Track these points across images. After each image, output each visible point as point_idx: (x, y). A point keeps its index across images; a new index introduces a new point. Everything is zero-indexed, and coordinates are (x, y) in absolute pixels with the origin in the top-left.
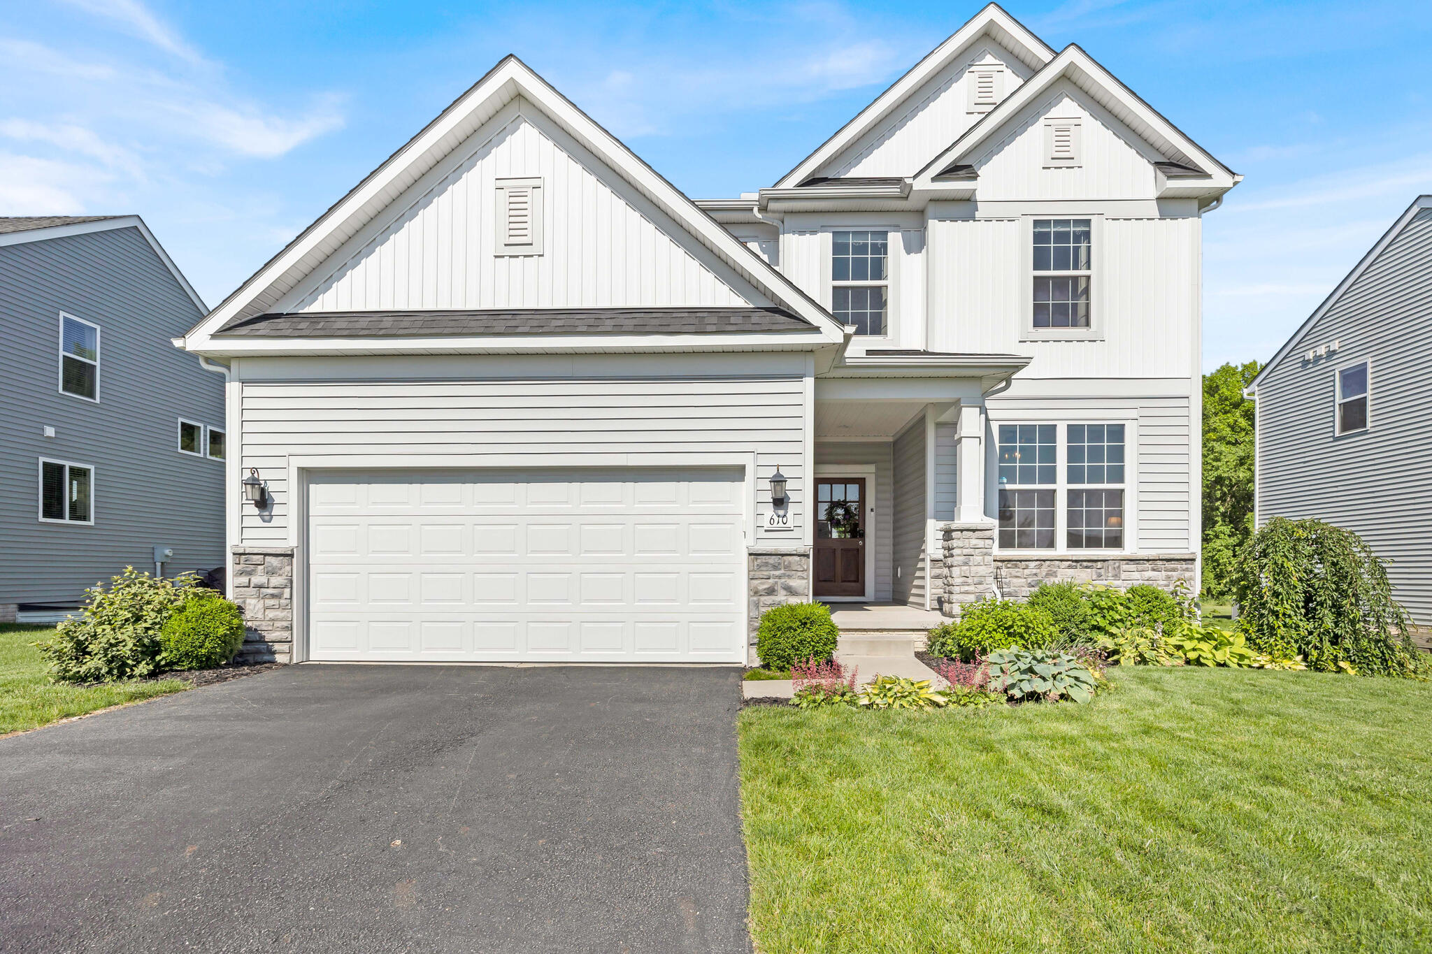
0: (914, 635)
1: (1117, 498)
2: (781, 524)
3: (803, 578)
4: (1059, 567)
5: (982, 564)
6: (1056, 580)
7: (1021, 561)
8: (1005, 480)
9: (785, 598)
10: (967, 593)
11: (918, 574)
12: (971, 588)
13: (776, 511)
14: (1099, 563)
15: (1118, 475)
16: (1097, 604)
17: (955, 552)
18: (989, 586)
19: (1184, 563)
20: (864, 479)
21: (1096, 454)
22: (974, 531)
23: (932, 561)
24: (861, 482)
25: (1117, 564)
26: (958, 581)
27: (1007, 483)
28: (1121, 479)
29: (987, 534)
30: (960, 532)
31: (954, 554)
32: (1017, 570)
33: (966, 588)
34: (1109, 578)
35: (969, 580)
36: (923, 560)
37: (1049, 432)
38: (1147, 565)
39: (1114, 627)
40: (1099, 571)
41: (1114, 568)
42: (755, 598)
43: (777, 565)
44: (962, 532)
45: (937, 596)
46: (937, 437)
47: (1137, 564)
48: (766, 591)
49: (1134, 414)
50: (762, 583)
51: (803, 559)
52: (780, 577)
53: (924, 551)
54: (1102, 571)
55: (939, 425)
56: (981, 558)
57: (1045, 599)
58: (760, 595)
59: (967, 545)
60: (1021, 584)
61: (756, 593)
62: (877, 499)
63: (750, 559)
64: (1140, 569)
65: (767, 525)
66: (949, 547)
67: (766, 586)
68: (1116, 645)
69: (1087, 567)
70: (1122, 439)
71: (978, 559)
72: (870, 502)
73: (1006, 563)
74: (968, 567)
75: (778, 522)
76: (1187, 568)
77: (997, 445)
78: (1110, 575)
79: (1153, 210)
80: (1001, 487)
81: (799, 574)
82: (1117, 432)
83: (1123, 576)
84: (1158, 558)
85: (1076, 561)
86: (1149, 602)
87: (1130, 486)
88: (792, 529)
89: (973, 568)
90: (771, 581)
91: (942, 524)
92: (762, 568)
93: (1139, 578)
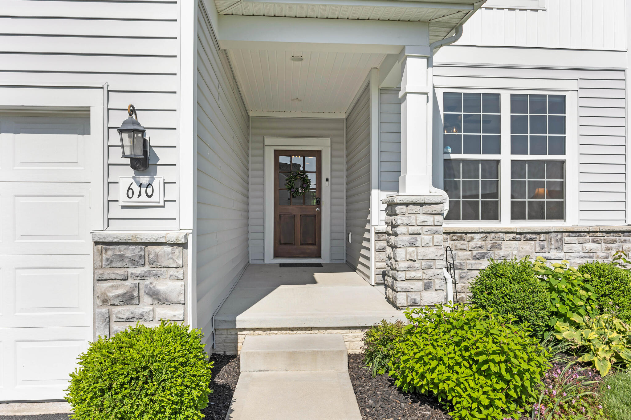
0: (351, 334)
1: (558, 169)
2: (144, 198)
3: (178, 279)
4: (503, 239)
5: (431, 244)
6: (502, 253)
7: (466, 233)
8: (450, 150)
9: (151, 308)
10: (413, 279)
11: (364, 244)
12: (418, 274)
13: (138, 178)
14: (542, 235)
15: (560, 146)
16: (556, 287)
17: (399, 230)
18: (439, 271)
19: (622, 235)
20: (320, 152)
21: (538, 125)
22: (421, 205)
23: (376, 233)
24: (317, 154)
25: (560, 236)
26: (402, 265)
27: (451, 153)
28: (562, 151)
29: (437, 208)
30: (404, 207)
31: (398, 232)
32: (462, 242)
33: (413, 274)
34: (552, 250)
35: (417, 265)
36: (368, 231)
37: (493, 101)
38: (588, 237)
39: (575, 314)
40: (542, 243)
41: (557, 240)
42: (104, 310)
43: (137, 259)
44: (407, 206)
45: (382, 270)
46: (381, 103)
47: (579, 236)
48: (120, 299)
49: (574, 85)
50: (116, 287)
51: (177, 251)
52: (143, 277)
53: (369, 222)
54: (545, 243)
55: (383, 91)
56: (430, 237)
57: (499, 281)
58: (113, 305)
59: (414, 221)
60: (466, 257)
61: (105, 301)
62: (332, 170)
63: (95, 251)
64: (581, 241)
65: (123, 199)
66: (392, 223)
67: (120, 291)
68: (584, 340)
69: (530, 239)
70: (563, 111)
71: (427, 238)
72: (326, 173)
73: (452, 235)
74: (414, 249)
75: (140, 195)
76: (625, 240)
77: (442, 113)
78: (553, 247)
80: (446, 156)
81: (172, 272)
82: (559, 103)
83: (566, 248)
84: (598, 230)
85: (520, 233)
86: (608, 283)
87: (571, 158)
88: (162, 204)
89: (421, 250)
90: (129, 283)
91: (385, 195)
92: (113, 264)
93: (581, 250)
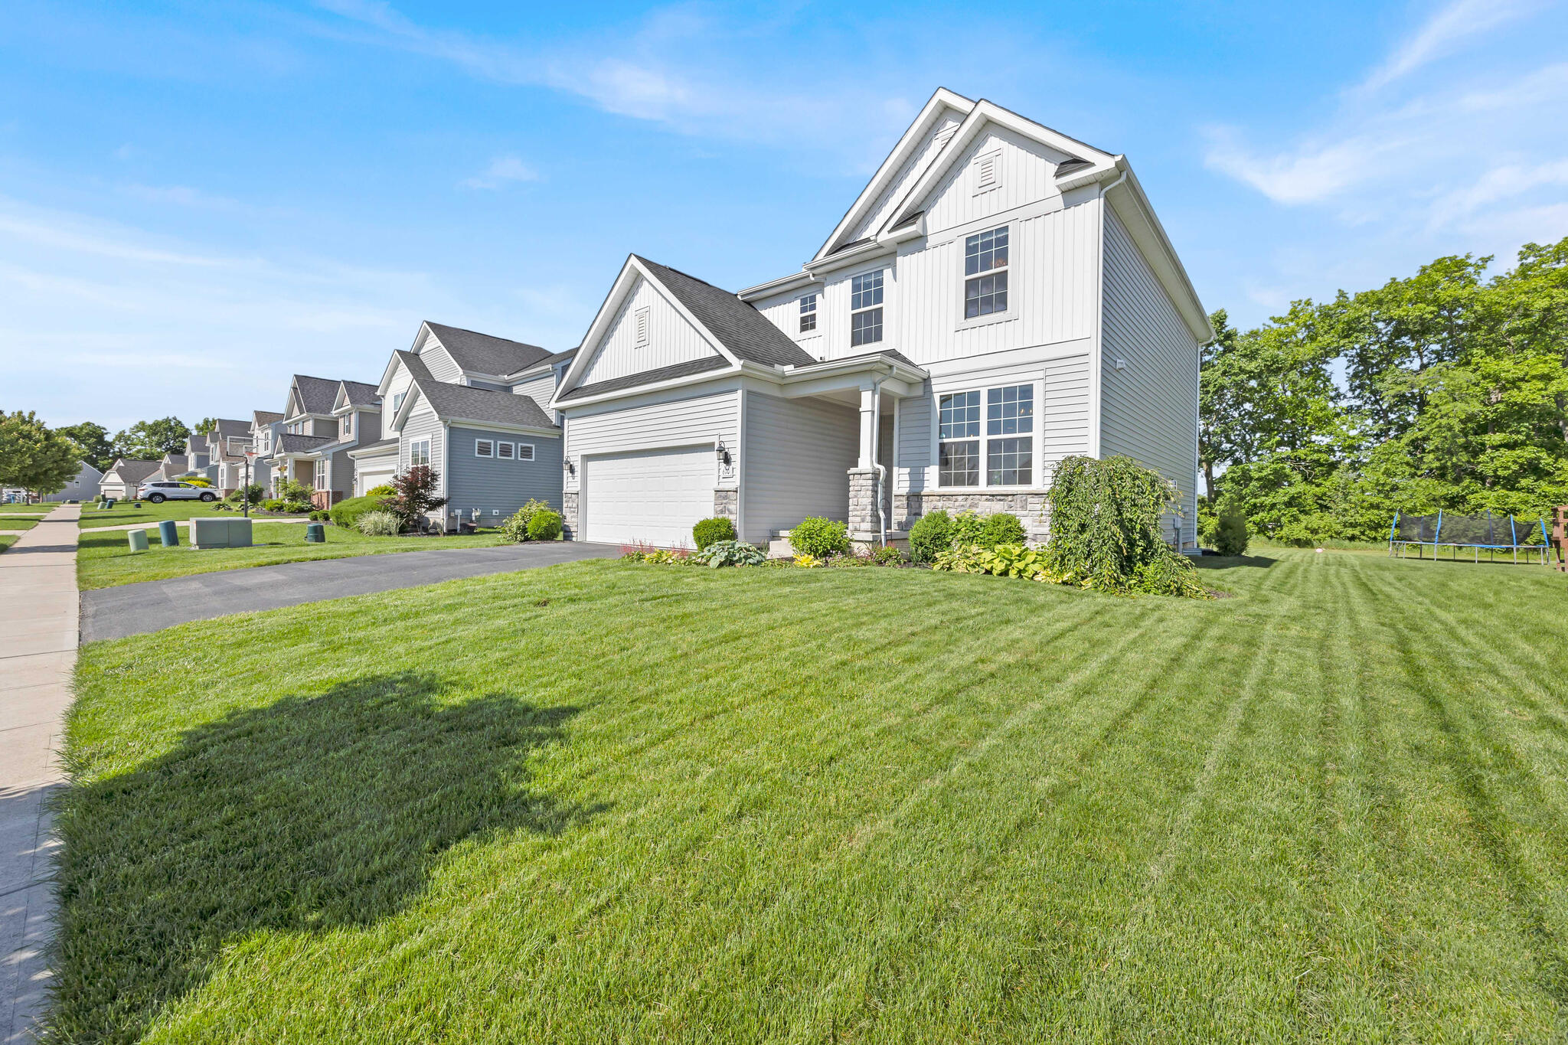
1: (1027, 443)
4: (980, 499)
6: (979, 510)
8: (944, 436)
14: (1011, 496)
15: (1027, 425)
21: (1009, 411)
25: (1025, 497)
27: (945, 438)
28: (1030, 429)
34: (1018, 509)
37: (975, 397)
40: (1009, 502)
41: (1022, 500)
49: (1039, 375)
54: (1012, 503)
67: (720, 509)
69: (1001, 500)
70: (1031, 396)
77: (938, 410)
78: (1018, 506)
79: (1059, 202)
80: (941, 441)
82: (1027, 391)
83: (1029, 507)
85: (993, 496)
87: (1036, 434)
